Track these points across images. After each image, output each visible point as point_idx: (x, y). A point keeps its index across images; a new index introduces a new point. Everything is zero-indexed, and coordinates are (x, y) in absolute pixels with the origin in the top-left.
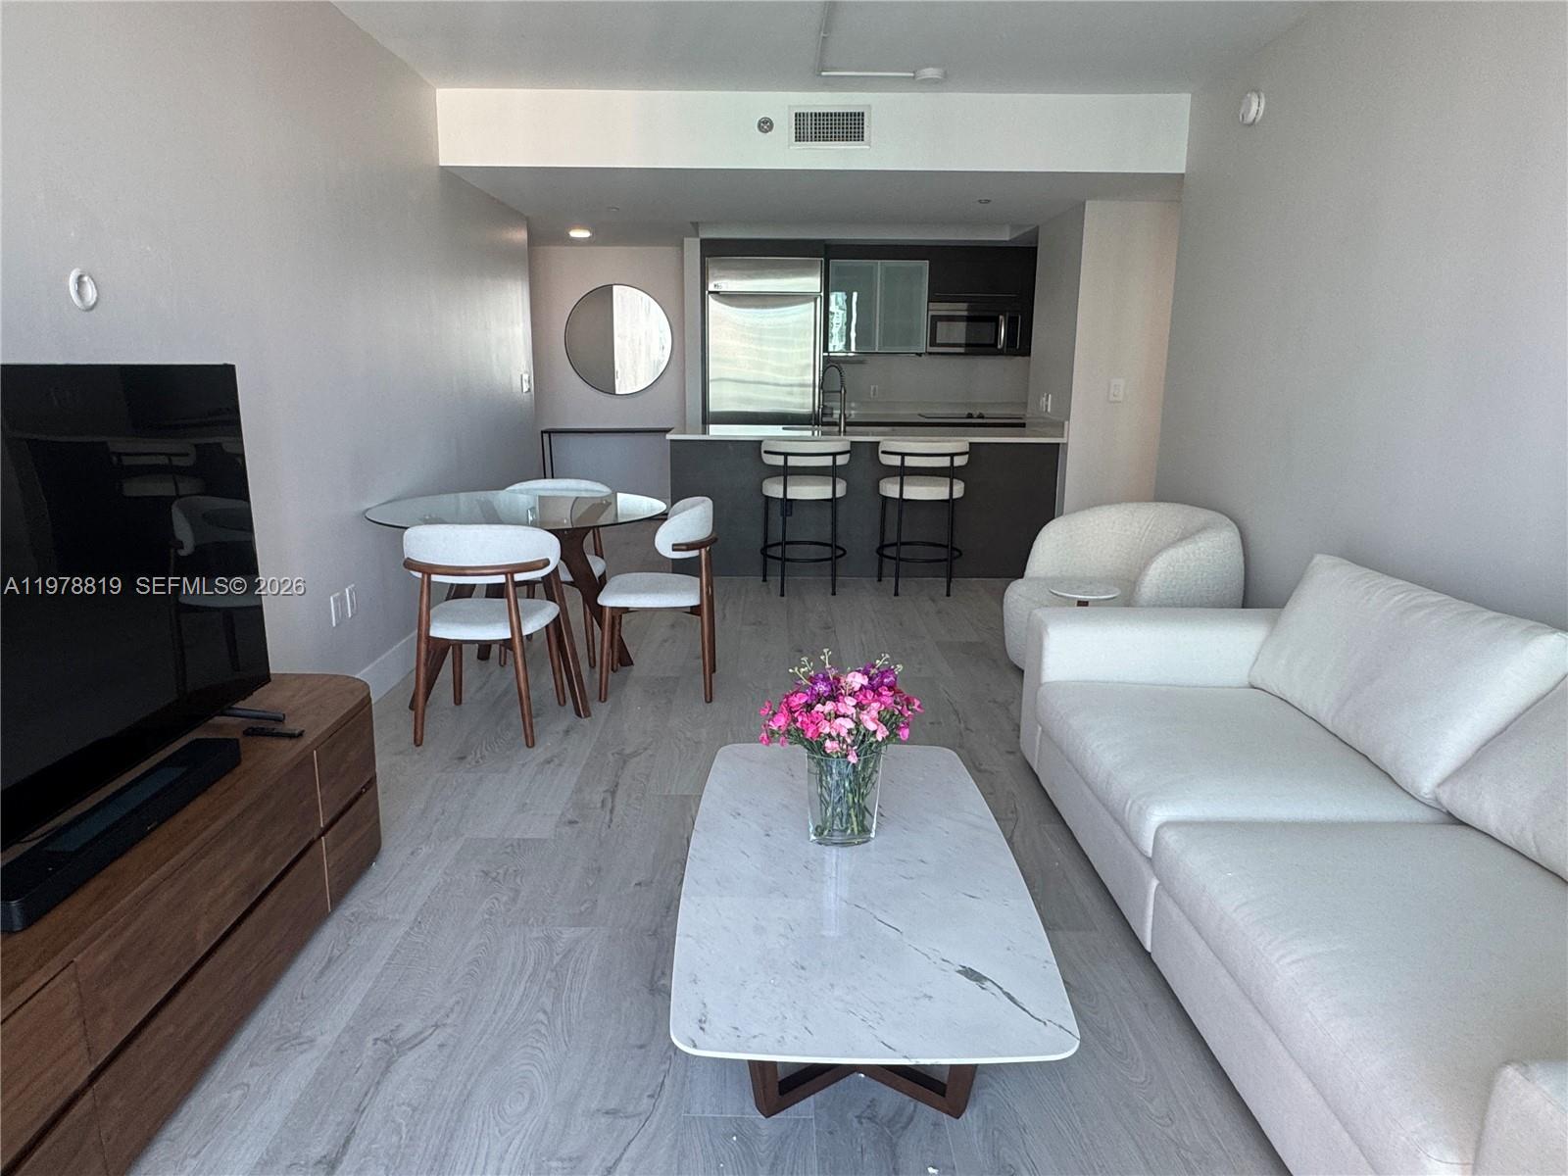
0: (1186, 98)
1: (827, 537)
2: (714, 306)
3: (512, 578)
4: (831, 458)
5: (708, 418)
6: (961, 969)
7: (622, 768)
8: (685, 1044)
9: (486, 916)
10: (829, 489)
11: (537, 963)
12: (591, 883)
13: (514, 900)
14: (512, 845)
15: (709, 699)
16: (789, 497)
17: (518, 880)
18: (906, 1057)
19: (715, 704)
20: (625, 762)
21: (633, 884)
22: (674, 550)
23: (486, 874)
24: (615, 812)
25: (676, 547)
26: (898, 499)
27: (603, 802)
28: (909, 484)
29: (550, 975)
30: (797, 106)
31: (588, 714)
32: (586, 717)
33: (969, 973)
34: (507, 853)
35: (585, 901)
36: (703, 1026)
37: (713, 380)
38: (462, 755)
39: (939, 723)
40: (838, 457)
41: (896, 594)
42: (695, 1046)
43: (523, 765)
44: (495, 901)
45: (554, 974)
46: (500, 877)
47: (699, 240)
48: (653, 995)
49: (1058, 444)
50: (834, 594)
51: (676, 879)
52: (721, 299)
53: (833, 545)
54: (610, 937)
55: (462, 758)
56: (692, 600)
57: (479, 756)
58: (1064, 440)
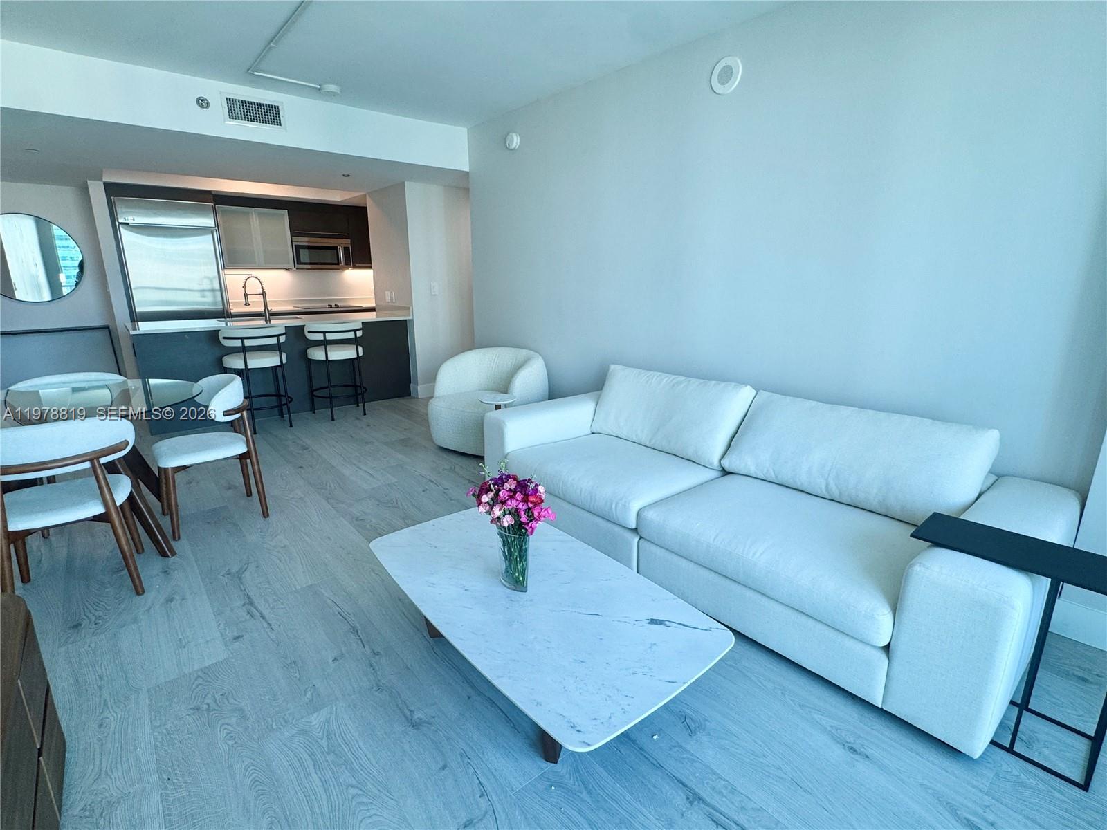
0: (465, 130)
1: (272, 390)
2: (125, 234)
3: (99, 462)
4: (276, 338)
5: (135, 318)
6: (648, 621)
7: (242, 583)
8: (581, 747)
9: (230, 743)
10: (278, 358)
11: (311, 755)
12: (297, 675)
13: (243, 717)
14: (199, 677)
15: (266, 515)
16: (249, 367)
17: (232, 701)
18: (684, 683)
19: (273, 517)
20: (240, 579)
21: (330, 661)
22: (225, 415)
23: (197, 709)
24: (267, 617)
25: (226, 413)
26: (326, 361)
27: (249, 613)
28: (330, 351)
29: (331, 758)
30: (228, 93)
31: (173, 553)
32: (173, 555)
33: (653, 622)
34: (200, 684)
35: (305, 691)
36: (577, 729)
37: (135, 289)
38: (75, 623)
39: (427, 490)
40: (280, 337)
41: (333, 419)
42: (589, 745)
43: (148, 610)
44: (225, 726)
45: (332, 754)
46: (213, 705)
47: (102, 183)
48: (418, 729)
49: (406, 320)
50: (291, 426)
51: (357, 644)
52: (129, 228)
53: (278, 396)
54: (349, 706)
55: (77, 626)
56: (241, 449)
57: (93, 619)
58: (411, 318)
